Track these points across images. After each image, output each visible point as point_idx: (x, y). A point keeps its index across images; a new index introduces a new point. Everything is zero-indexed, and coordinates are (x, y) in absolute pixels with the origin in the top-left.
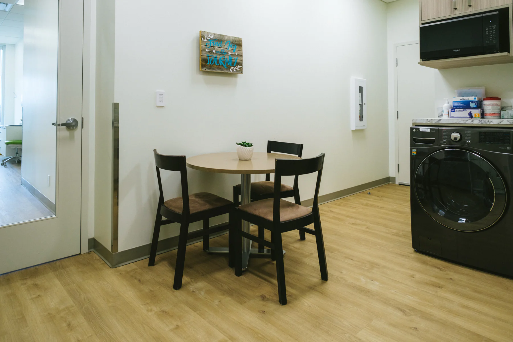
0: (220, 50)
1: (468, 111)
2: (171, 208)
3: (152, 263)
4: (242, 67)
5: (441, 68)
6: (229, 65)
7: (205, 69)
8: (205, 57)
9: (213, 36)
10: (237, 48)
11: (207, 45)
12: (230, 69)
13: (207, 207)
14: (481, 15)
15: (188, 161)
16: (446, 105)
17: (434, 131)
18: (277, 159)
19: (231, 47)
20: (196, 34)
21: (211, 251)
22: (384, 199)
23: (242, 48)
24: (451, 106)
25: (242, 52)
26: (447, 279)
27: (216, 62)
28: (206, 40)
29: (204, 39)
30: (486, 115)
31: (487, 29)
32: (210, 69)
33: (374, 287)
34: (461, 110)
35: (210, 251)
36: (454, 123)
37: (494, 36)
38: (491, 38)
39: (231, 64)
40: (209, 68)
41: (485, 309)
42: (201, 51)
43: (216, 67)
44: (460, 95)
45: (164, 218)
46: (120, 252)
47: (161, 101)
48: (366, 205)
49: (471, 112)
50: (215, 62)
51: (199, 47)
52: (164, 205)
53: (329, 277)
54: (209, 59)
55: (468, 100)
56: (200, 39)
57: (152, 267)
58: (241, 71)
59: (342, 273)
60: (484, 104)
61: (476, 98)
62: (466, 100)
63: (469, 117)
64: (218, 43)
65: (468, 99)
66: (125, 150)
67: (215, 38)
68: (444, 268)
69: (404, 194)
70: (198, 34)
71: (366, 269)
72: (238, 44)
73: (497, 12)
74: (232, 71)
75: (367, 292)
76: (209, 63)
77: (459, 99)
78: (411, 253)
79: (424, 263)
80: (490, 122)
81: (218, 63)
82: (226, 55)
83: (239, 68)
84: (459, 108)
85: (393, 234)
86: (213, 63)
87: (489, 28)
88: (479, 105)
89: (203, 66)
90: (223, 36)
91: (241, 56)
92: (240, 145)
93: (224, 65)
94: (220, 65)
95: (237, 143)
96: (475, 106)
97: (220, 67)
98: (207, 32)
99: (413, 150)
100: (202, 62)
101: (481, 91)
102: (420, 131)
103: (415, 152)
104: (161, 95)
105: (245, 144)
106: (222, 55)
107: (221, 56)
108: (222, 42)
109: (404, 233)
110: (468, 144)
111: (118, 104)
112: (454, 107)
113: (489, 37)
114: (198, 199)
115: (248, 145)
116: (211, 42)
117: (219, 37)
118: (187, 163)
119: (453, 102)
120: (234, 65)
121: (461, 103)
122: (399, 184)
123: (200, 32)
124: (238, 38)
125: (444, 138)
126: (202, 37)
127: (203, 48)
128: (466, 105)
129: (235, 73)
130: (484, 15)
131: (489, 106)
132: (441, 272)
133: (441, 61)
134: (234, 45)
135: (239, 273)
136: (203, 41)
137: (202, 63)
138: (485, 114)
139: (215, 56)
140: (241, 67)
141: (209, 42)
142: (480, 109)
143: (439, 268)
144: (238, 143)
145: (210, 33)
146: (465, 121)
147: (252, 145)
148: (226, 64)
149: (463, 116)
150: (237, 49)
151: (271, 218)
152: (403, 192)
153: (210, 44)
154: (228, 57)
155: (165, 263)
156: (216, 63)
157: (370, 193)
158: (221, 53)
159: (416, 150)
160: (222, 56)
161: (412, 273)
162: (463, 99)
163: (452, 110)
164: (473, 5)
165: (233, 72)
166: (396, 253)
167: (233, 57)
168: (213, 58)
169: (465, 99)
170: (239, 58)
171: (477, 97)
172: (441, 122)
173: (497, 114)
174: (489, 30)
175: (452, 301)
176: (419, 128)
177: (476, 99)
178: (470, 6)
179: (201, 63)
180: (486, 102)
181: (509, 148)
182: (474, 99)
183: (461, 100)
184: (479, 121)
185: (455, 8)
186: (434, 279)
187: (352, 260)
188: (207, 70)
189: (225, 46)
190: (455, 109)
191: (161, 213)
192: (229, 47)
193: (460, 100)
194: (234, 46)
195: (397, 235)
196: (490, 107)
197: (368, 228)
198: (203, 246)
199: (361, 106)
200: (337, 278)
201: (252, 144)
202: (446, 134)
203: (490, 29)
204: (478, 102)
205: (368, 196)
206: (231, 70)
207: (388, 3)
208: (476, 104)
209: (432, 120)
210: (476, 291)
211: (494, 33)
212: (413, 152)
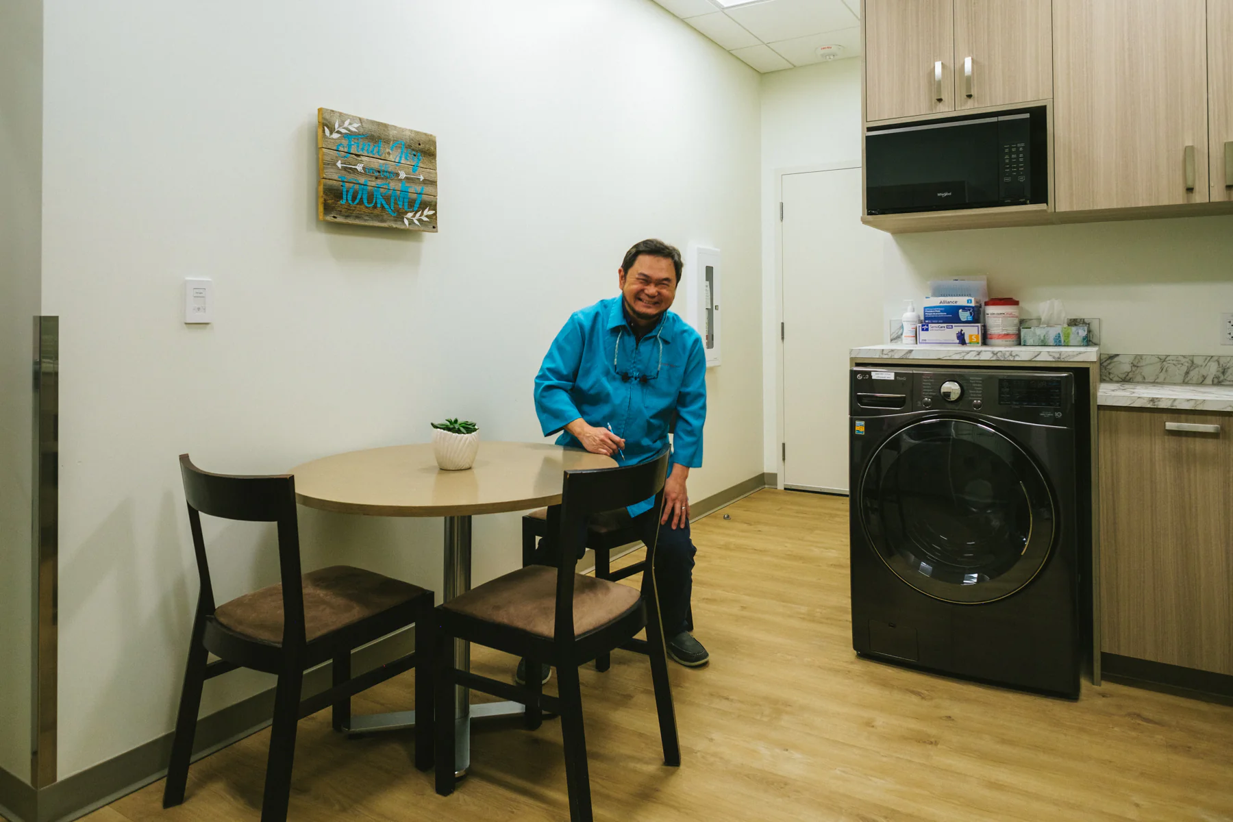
0: (376, 164)
1: (957, 328)
2: (240, 629)
3: (175, 796)
4: (435, 214)
5: (897, 232)
6: (401, 207)
7: (335, 217)
8: (335, 182)
9: (356, 125)
10: (422, 162)
11: (341, 149)
12: (403, 218)
13: (355, 613)
14: (994, 119)
15: (300, 489)
16: (909, 316)
17: (904, 379)
18: (569, 473)
19: (406, 159)
20: (307, 115)
21: (358, 730)
22: (761, 527)
23: (436, 161)
24: (919, 317)
25: (436, 173)
26: (941, 718)
27: (365, 197)
28: (335, 136)
29: (331, 133)
30: (991, 338)
31: (1007, 151)
32: (347, 217)
33: (793, 767)
34: (941, 327)
35: (355, 729)
36: (939, 359)
37: (1022, 167)
38: (1014, 171)
39: (406, 204)
40: (346, 214)
41: (1032, 783)
42: (321, 165)
43: (365, 212)
44: (938, 292)
45: (212, 658)
46: (63, 782)
47: (199, 309)
48: (726, 547)
49: (962, 330)
50: (361, 198)
51: (317, 154)
52: (217, 621)
53: (684, 758)
54: (345, 190)
55: (955, 304)
56: (320, 131)
57: (177, 809)
58: (432, 224)
59: (711, 740)
60: (988, 314)
61: (971, 300)
62: (951, 304)
63: (958, 341)
64: (371, 146)
65: (956, 302)
66: (80, 462)
67: (362, 130)
68: (927, 690)
69: (803, 513)
70: (314, 119)
71: (765, 719)
72: (424, 150)
73: (1027, 116)
74: (409, 224)
75: (782, 786)
76: (347, 200)
77: (936, 301)
78: (852, 663)
79: (885, 684)
80: (1014, 357)
81: (370, 200)
82: (392, 180)
83: (427, 216)
84: (936, 321)
85: (802, 616)
86: (357, 201)
87: (1010, 148)
88: (977, 315)
89: (328, 209)
90: (386, 126)
91: (433, 183)
92: (444, 429)
93: (386, 206)
94: (375, 207)
95: (432, 424)
96: (970, 318)
97: (376, 212)
98: (340, 113)
99: (857, 422)
100: (327, 198)
101: (980, 283)
102: (873, 378)
103: (860, 427)
104: (200, 292)
105: (457, 426)
106: (382, 179)
107: (379, 182)
108: (381, 144)
109: (824, 611)
110: (977, 406)
111: (55, 320)
112: (926, 318)
113: (1011, 167)
114: (324, 592)
115: (463, 427)
116: (350, 142)
117: (374, 128)
118: (300, 495)
119: (925, 308)
120: (416, 209)
121: (942, 311)
122: (785, 489)
123: (320, 110)
124: (426, 134)
125: (926, 394)
126: (324, 125)
127: (328, 158)
128: (950, 316)
129: (416, 228)
130: (1001, 118)
131: (997, 317)
132: (925, 703)
133: (902, 218)
134: (414, 152)
135: (446, 786)
136: (327, 138)
137: (325, 200)
138: (989, 336)
139: (362, 180)
140: (432, 212)
141: (345, 142)
142: (979, 325)
143: (918, 694)
144: (436, 423)
145: (350, 115)
146: (963, 354)
147: (476, 427)
148: (392, 204)
149: (946, 340)
150: (422, 166)
151: (546, 627)
152: (796, 508)
153: (349, 146)
154: (399, 186)
155: (218, 787)
156: (365, 201)
157: (728, 516)
158: (379, 174)
159: (863, 423)
160: (384, 182)
161: (867, 714)
162: (945, 302)
163: (923, 326)
164: (976, 96)
165: (411, 228)
166: (819, 667)
167: (412, 185)
168: (357, 187)
169: (949, 302)
170: (428, 189)
171: (973, 299)
172: (911, 356)
173: (1013, 334)
174: (1010, 153)
175: (965, 775)
176: (869, 373)
177: (971, 302)
178: (970, 96)
179: (321, 200)
180: (991, 310)
181: (1059, 414)
182: (968, 301)
183: (941, 304)
184: (991, 355)
185: (939, 98)
186: (914, 725)
187: (727, 699)
188: (340, 219)
189: (389, 153)
190: (929, 325)
191: (206, 643)
192: (401, 157)
193: (938, 305)
194: (415, 155)
195: (811, 618)
196: (999, 321)
197: (743, 608)
198: (331, 717)
199: (710, 312)
200: (703, 757)
201: (474, 426)
202: (928, 385)
203: (1014, 150)
204: (976, 309)
205: (725, 523)
206: (406, 222)
207: (765, 73)
208: (971, 314)
209: (892, 351)
210: (1004, 741)
211: (1021, 160)
212: (857, 428)
